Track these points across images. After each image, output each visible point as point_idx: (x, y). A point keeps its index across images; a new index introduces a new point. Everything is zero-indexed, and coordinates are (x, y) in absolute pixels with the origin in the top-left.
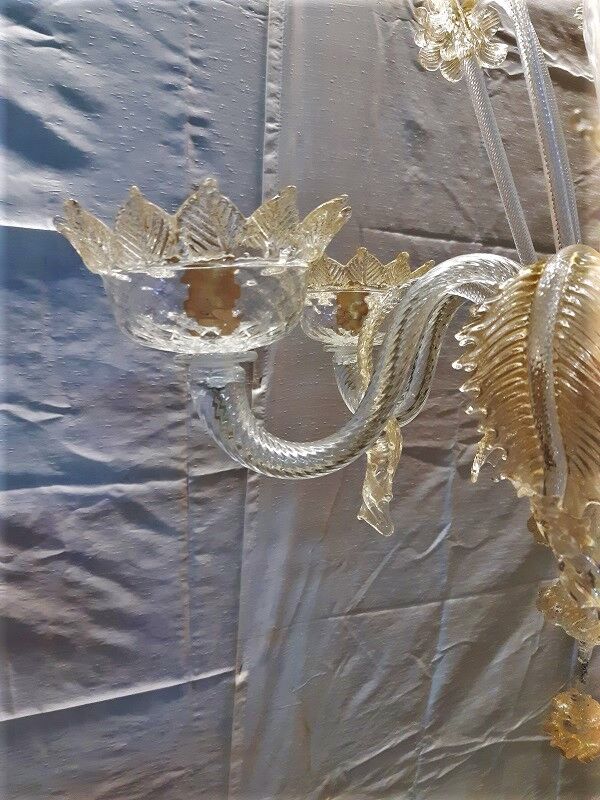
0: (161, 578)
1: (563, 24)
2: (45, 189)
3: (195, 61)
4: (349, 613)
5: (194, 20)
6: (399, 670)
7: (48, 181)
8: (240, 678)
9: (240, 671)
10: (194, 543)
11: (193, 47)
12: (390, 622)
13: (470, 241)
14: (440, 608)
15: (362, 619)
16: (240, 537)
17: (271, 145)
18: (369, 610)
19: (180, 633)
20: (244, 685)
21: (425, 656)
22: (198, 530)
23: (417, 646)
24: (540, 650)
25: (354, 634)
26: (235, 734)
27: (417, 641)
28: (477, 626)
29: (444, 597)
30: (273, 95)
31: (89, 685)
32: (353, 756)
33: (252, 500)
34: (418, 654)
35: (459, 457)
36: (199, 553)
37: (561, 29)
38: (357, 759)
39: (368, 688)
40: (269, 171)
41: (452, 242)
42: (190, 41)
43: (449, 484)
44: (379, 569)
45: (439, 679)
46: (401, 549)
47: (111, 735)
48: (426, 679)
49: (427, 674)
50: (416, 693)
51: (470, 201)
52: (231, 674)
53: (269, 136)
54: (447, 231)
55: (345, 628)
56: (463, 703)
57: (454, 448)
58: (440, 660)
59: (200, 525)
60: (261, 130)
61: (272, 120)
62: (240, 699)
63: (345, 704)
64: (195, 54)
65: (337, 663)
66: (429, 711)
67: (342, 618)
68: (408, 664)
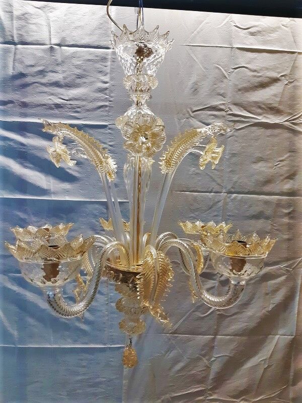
0: (98, 309)
1: (264, 104)
2: (65, 188)
3: (111, 146)
4: (171, 333)
5: (110, 133)
6: (195, 361)
7: (67, 186)
10: (111, 298)
11: (110, 142)
12: (189, 340)
13: (221, 193)
14: (214, 338)
15: (178, 337)
18: (180, 334)
19: (106, 329)
21: (207, 357)
22: (112, 294)
23: (203, 352)
24: (269, 367)
25: (174, 342)
26: (125, 370)
27: (202, 350)
28: (232, 350)
29: (216, 334)
31: (75, 342)
32: (174, 391)
34: (204, 356)
35: (220, 277)
36: (112, 302)
37: (263, 106)
38: (177, 393)
41: (212, 194)
42: (109, 140)
43: (216, 287)
44: (184, 318)
45: (215, 368)
46: (193, 312)
47: (82, 360)
48: (208, 368)
49: (208, 365)
50: (203, 372)
51: (220, 178)
54: (210, 190)
55: (169, 339)
56: (228, 382)
57: (217, 273)
58: (215, 360)
63: (170, 369)
64: (110, 144)
65: (167, 352)
66: (210, 381)
67: (168, 335)
68: (199, 359)
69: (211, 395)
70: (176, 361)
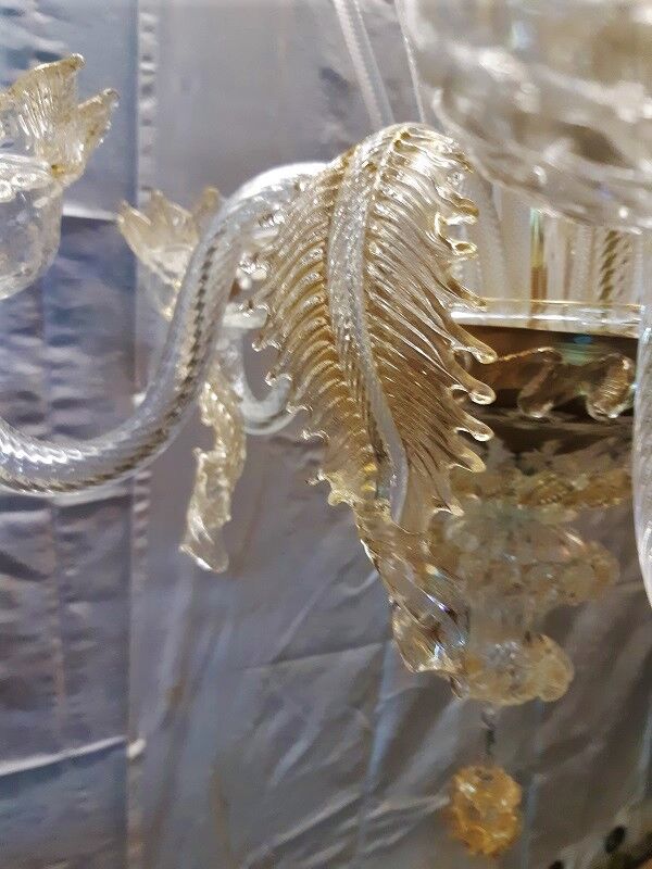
6: (335, 725)
8: (134, 749)
9: (134, 739)
10: (66, 588)
12: (320, 671)
14: (382, 651)
15: (288, 668)
16: (125, 579)
17: (148, 90)
18: (295, 658)
19: (53, 698)
20: (140, 758)
21: (366, 706)
22: (70, 573)
23: (357, 696)
25: (277, 687)
26: (132, 813)
27: (356, 691)
29: (387, 637)
30: (149, 29)
32: (282, 830)
33: (141, 533)
34: (357, 705)
36: (72, 600)
38: (287, 832)
39: (299, 749)
40: (147, 123)
44: (306, 609)
45: (384, 732)
46: (332, 585)
48: (368, 735)
49: (369, 728)
50: (356, 751)
52: (122, 746)
53: (143, 80)
55: (267, 682)
56: (414, 758)
58: (384, 711)
59: (71, 566)
60: (133, 71)
61: (147, 59)
62: (135, 774)
63: (269, 771)
65: (258, 722)
66: (373, 770)
67: (263, 669)
68: (346, 718)
69: (375, 806)
70: (286, 739)
